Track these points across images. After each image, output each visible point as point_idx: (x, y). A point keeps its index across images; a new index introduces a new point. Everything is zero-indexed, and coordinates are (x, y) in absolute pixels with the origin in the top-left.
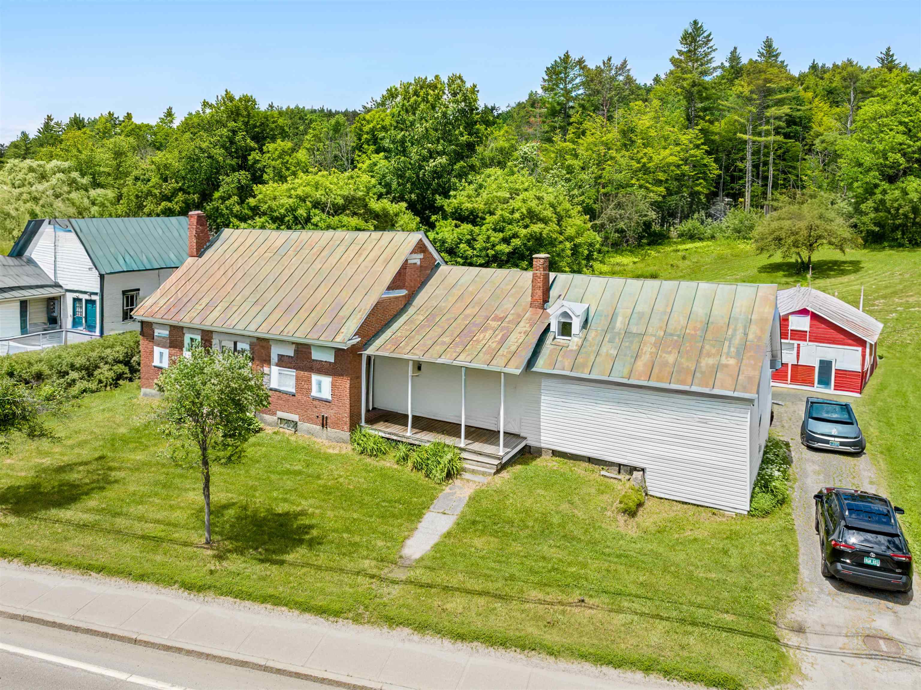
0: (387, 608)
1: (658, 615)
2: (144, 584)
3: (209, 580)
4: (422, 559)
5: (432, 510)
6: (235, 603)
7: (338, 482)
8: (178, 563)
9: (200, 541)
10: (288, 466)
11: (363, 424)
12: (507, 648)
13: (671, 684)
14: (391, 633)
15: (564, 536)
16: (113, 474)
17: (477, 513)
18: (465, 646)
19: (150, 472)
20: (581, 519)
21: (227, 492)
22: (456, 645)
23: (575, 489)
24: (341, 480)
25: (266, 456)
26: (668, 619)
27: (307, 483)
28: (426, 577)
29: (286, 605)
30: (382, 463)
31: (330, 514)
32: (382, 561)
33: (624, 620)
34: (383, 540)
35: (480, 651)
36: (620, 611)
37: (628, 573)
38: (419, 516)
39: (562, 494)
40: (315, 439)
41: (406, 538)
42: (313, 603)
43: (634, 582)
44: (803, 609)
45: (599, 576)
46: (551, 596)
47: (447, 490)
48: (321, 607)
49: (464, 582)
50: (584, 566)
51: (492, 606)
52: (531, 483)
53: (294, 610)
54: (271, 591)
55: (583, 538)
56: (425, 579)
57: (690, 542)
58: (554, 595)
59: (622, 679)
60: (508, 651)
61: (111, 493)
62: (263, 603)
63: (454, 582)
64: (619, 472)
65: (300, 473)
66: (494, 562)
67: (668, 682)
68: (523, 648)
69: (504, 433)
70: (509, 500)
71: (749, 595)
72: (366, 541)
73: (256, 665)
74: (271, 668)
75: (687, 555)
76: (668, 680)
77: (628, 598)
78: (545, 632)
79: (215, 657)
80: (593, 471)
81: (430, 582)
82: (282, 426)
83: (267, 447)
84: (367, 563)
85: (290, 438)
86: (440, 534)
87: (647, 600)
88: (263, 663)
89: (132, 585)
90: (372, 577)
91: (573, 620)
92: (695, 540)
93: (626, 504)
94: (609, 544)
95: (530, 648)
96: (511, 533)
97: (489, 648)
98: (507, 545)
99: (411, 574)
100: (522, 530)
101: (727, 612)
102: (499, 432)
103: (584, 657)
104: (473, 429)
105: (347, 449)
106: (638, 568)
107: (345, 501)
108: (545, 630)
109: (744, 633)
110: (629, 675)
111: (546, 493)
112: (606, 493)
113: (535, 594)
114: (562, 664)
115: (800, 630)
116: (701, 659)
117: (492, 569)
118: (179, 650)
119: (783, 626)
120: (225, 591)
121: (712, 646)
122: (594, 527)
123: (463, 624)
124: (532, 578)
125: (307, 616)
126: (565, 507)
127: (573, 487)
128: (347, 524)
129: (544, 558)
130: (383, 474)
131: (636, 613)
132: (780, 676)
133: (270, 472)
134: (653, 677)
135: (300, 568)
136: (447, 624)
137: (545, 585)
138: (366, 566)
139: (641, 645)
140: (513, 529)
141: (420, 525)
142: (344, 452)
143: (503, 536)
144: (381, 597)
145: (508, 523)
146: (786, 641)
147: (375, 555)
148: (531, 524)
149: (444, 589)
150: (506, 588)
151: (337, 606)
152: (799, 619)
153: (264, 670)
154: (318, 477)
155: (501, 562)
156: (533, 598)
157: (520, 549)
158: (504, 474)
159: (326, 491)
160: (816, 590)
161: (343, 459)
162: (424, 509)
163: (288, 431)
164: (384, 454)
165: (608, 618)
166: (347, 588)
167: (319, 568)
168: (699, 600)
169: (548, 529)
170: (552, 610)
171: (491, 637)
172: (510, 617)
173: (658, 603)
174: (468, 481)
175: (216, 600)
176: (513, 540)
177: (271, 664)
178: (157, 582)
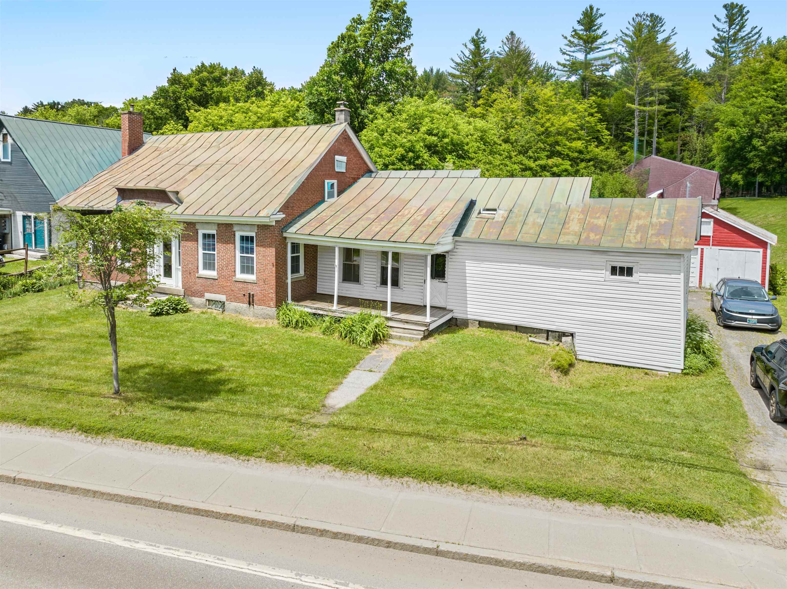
0: (305, 447)
1: (609, 452)
2: (38, 428)
3: (111, 423)
4: (347, 407)
5: (358, 368)
6: (136, 444)
7: (262, 348)
8: (80, 410)
9: (109, 393)
10: (213, 337)
11: (289, 301)
12: (442, 482)
13: (637, 515)
14: (310, 471)
15: (496, 388)
16: (33, 343)
17: (405, 370)
18: (394, 482)
19: (71, 342)
20: (513, 374)
21: (147, 356)
22: (384, 481)
23: (504, 351)
24: (266, 347)
25: (191, 329)
26: (621, 455)
27: (230, 349)
28: (350, 422)
29: (193, 446)
30: (307, 334)
31: (251, 372)
32: (303, 408)
33: (573, 456)
34: (305, 392)
35: (412, 486)
36: (567, 448)
37: (569, 417)
38: (345, 373)
39: (491, 355)
40: (242, 317)
41: (330, 391)
42: (222, 442)
43: (577, 425)
44: (762, 449)
45: (538, 420)
46: (488, 436)
47: (374, 353)
48: (231, 446)
49: (392, 426)
50: (521, 411)
51: (423, 445)
52: (459, 346)
53: (201, 450)
54: (177, 433)
55: (516, 390)
56: (349, 423)
57: (627, 395)
58: (491, 435)
59: (578, 512)
60: (444, 485)
61: (26, 358)
62: (167, 444)
63: (381, 425)
64: (547, 339)
65: (225, 342)
66: (425, 409)
67: (633, 514)
68: (461, 482)
69: (432, 307)
70: (437, 359)
71: (701, 436)
72: (288, 393)
73: (149, 501)
74: (166, 504)
75: (628, 404)
76: (634, 512)
77: (573, 437)
78: (485, 467)
79: (103, 494)
80: (521, 338)
81: (355, 425)
82: (210, 307)
83: (193, 323)
84: (286, 411)
85: (217, 316)
86: (366, 387)
87: (594, 439)
88: (157, 499)
89: (25, 429)
90: (293, 421)
91: (515, 456)
92: (632, 393)
93: (559, 361)
94: (545, 395)
95: (469, 482)
96: (441, 386)
97: (422, 483)
98: (438, 395)
99: (335, 419)
100: (452, 383)
101: (683, 450)
102: (425, 306)
103: (531, 490)
104: (400, 305)
105: (274, 324)
106: (578, 413)
107: (268, 362)
108: (485, 465)
109: (706, 468)
110: (587, 507)
111: (475, 354)
112: (537, 354)
113: (470, 435)
114: (507, 497)
115: (764, 468)
116: (667, 491)
117: (422, 414)
118: (63, 488)
119: (745, 465)
120: (126, 432)
121: (676, 479)
122: (527, 381)
123: (392, 460)
124: (466, 421)
125: (215, 455)
126: (495, 364)
127: (503, 349)
128: (269, 380)
129: (478, 406)
130: (309, 342)
131: (586, 450)
132: (759, 508)
133: (194, 341)
134: (615, 509)
135: (213, 414)
136: (374, 460)
137: (481, 427)
138: (285, 412)
139: (597, 478)
140: (443, 382)
141: (345, 381)
142: (270, 325)
143: (432, 388)
144: (300, 438)
145: (438, 377)
146: (752, 477)
147: (296, 403)
148: (461, 378)
149: (370, 431)
150: (439, 430)
151: (249, 445)
152: (760, 458)
153: (159, 508)
154: (243, 345)
155: (432, 409)
156: (468, 439)
157: (452, 398)
158: (431, 340)
159: (251, 355)
160: (771, 433)
161: (269, 331)
162: (349, 367)
163: (215, 312)
164: (310, 326)
165: (556, 455)
166: (263, 431)
167: (234, 414)
168: (651, 439)
169: (479, 382)
170: (490, 449)
171: (424, 472)
172: (445, 454)
173: (607, 442)
174: (395, 345)
175: (116, 442)
176: (443, 391)
177: (166, 500)
178: (54, 426)
